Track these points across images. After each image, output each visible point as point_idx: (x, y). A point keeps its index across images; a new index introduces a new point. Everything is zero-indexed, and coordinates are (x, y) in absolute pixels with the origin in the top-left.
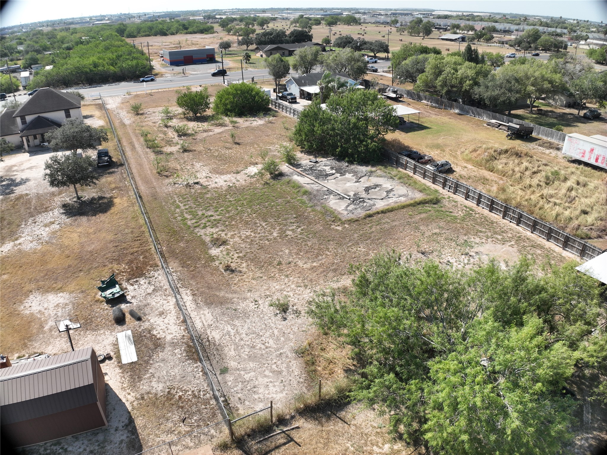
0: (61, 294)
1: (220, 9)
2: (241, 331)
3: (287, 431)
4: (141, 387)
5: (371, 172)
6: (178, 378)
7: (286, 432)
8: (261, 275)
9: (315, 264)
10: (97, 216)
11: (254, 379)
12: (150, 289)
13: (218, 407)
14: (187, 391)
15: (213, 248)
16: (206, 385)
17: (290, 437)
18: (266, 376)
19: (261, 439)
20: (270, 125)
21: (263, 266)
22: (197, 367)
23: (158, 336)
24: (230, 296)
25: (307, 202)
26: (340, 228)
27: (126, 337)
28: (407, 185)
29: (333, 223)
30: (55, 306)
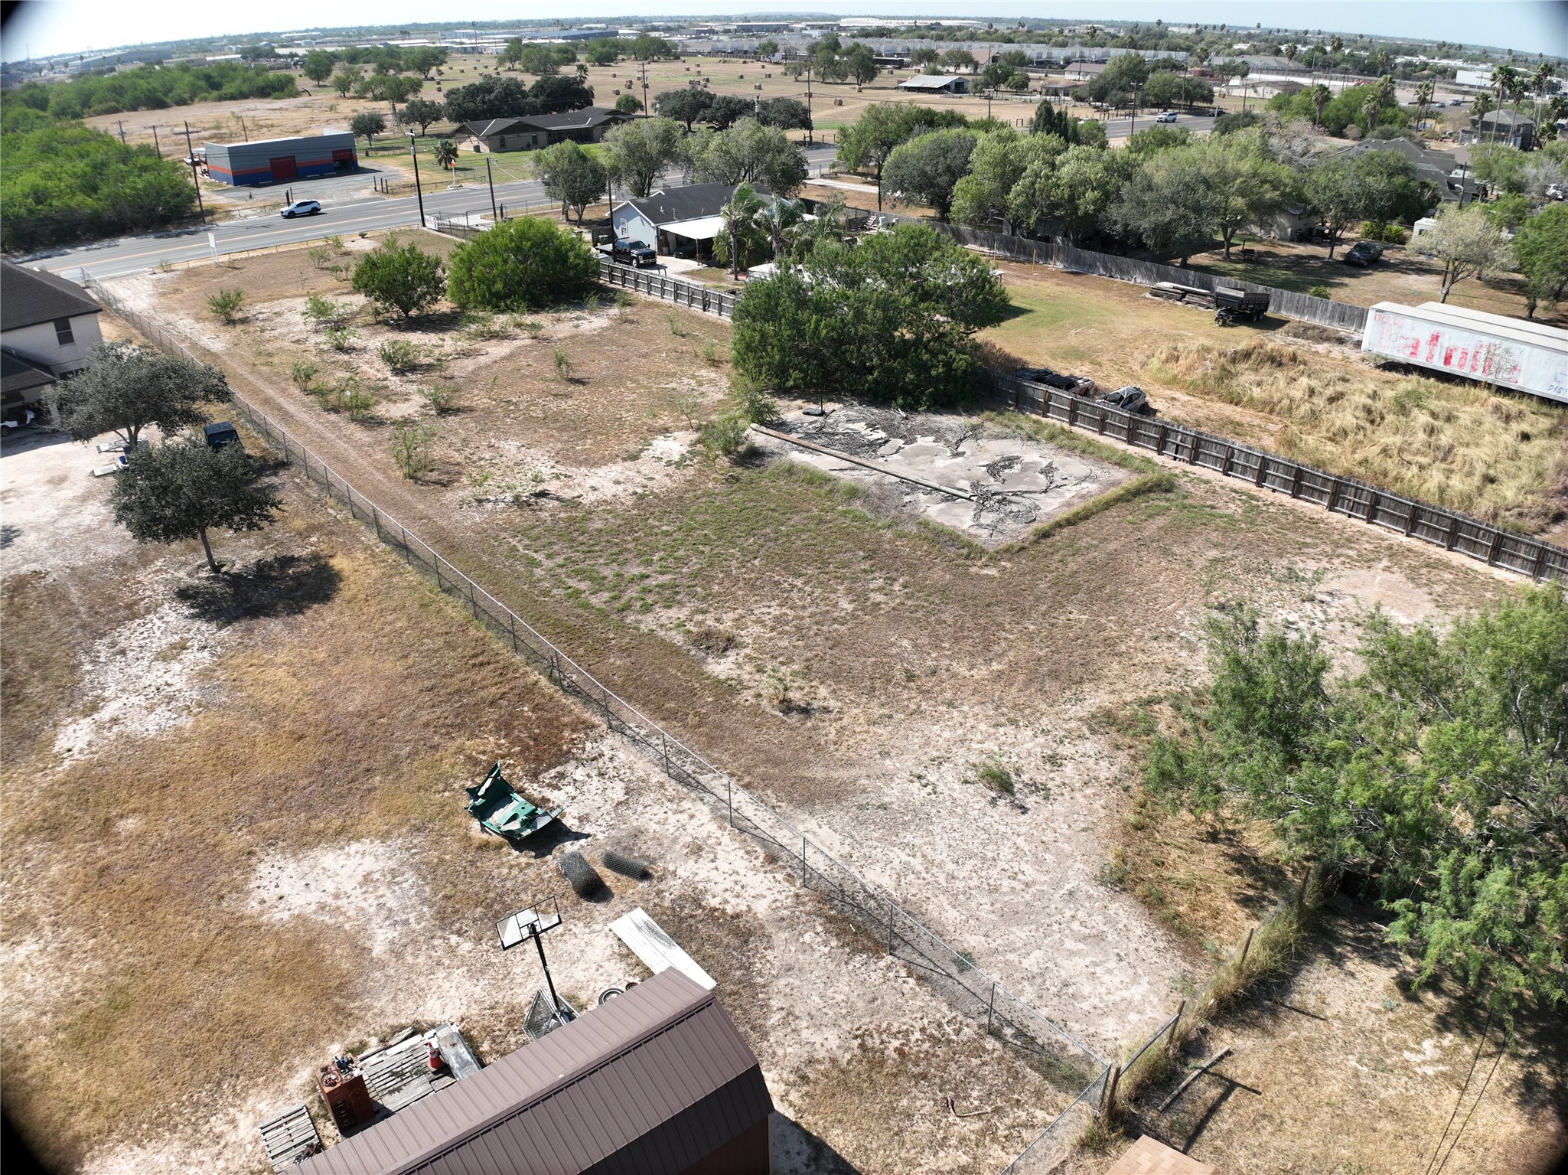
0: (355, 847)
1: (272, 31)
2: (938, 859)
3: (1211, 1066)
4: (780, 1052)
5: (974, 428)
6: (860, 1004)
7: (1211, 1070)
8: (885, 711)
9: (995, 666)
10: (309, 613)
11: (1050, 965)
12: (617, 792)
13: (1011, 1054)
14: (907, 1034)
15: (710, 660)
16: (944, 1007)
17: (1227, 1080)
18: (1072, 953)
19: (1168, 1100)
20: (628, 327)
21: (873, 689)
22: (889, 968)
23: (730, 910)
24: (844, 774)
25: (869, 515)
26: (992, 572)
27: (639, 928)
28: (1078, 452)
29: (969, 562)
30: (361, 885)
